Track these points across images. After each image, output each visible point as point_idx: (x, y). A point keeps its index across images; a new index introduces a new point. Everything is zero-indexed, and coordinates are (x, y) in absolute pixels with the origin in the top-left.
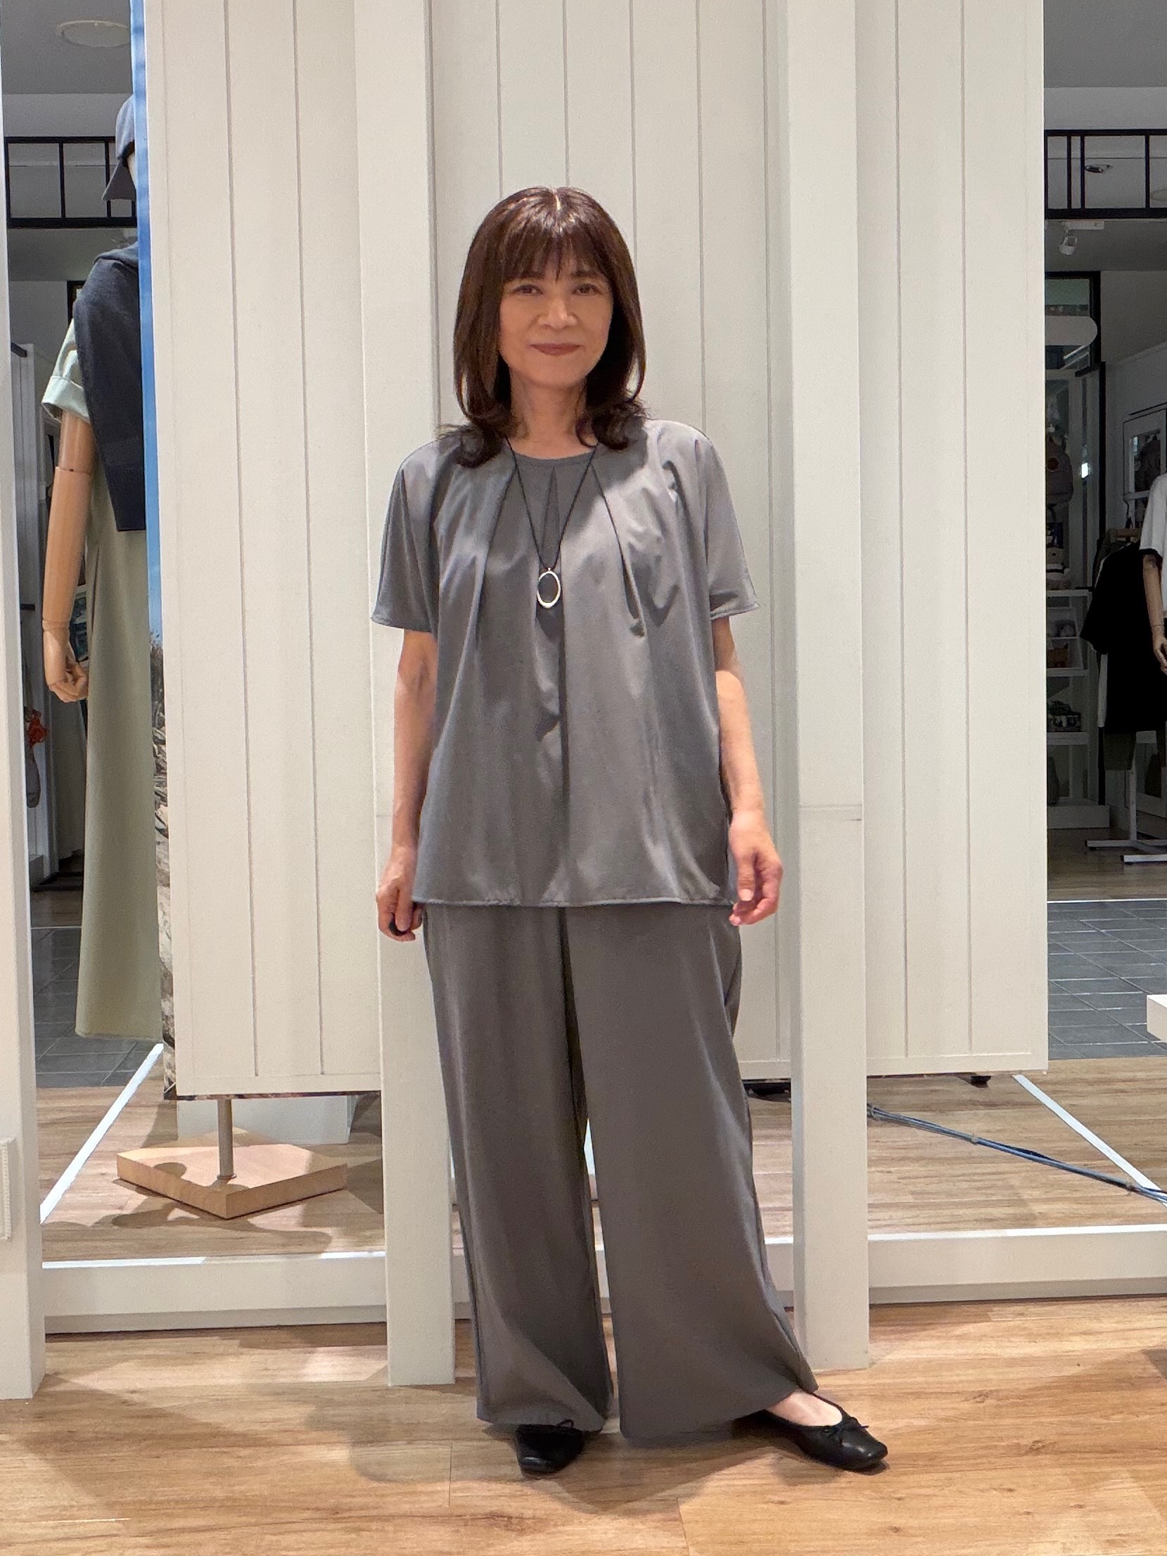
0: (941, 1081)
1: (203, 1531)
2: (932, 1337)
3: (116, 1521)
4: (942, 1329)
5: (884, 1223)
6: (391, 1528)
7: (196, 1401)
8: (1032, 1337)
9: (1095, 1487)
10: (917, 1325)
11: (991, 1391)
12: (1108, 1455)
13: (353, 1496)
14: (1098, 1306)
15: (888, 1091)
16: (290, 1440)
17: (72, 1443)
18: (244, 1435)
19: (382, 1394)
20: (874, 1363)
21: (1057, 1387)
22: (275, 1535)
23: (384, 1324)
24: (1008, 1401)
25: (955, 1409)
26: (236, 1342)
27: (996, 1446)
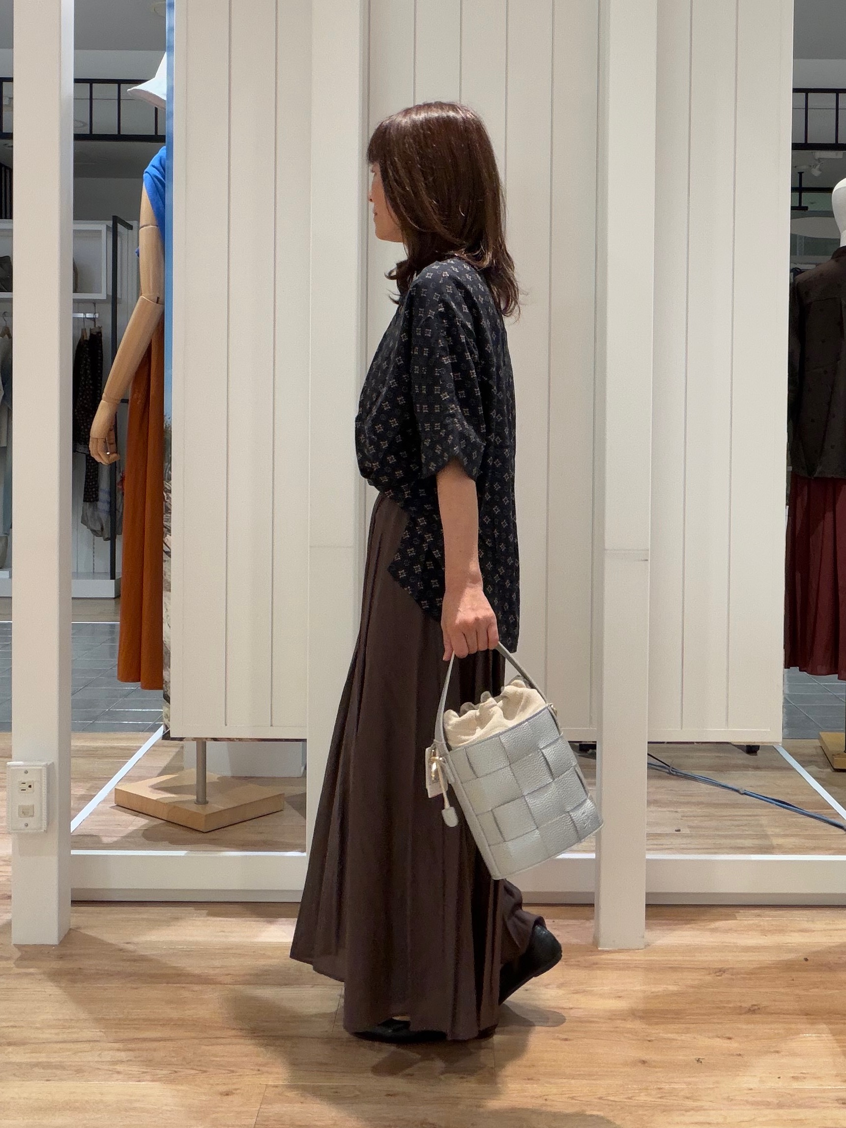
2: (693, 929)
3: (101, 1031)
4: (701, 924)
5: (665, 847)
6: (290, 1045)
7: (171, 952)
8: (764, 932)
9: (791, 1039)
10: (681, 920)
11: (728, 969)
12: (805, 1017)
14: (814, 912)
17: (80, 976)
18: (199, 976)
20: (649, 945)
22: (208, 1045)
24: (739, 976)
25: (700, 979)
26: (205, 912)
27: (725, 1007)
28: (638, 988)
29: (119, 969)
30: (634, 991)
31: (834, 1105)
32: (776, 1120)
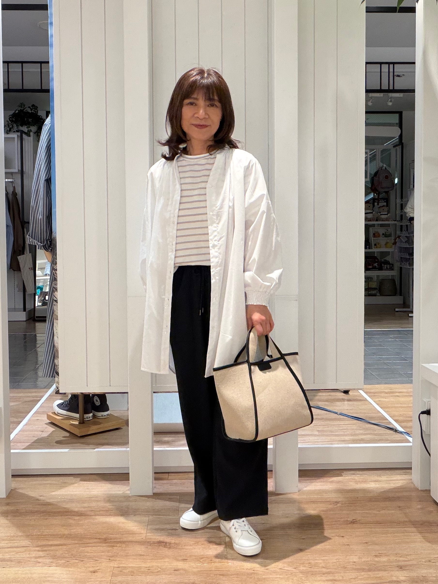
0: (333, 392)
1: (59, 546)
2: (321, 481)
3: (29, 542)
4: (325, 479)
5: (307, 441)
6: (124, 546)
7: (63, 500)
8: (357, 482)
9: (373, 536)
10: (315, 477)
11: (340, 501)
12: (379, 525)
13: (113, 534)
14: (380, 471)
15: (314, 395)
16: (93, 514)
17: (18, 513)
18: (77, 512)
19: (127, 498)
20: (300, 491)
21: (364, 500)
22: (83, 547)
23: (129, 473)
24: (346, 505)
25: (327, 507)
26: (80, 479)
27: (339, 521)
28: (297, 512)
29: (36, 509)
30: (294, 514)
31: (396, 569)
32: (369, 578)
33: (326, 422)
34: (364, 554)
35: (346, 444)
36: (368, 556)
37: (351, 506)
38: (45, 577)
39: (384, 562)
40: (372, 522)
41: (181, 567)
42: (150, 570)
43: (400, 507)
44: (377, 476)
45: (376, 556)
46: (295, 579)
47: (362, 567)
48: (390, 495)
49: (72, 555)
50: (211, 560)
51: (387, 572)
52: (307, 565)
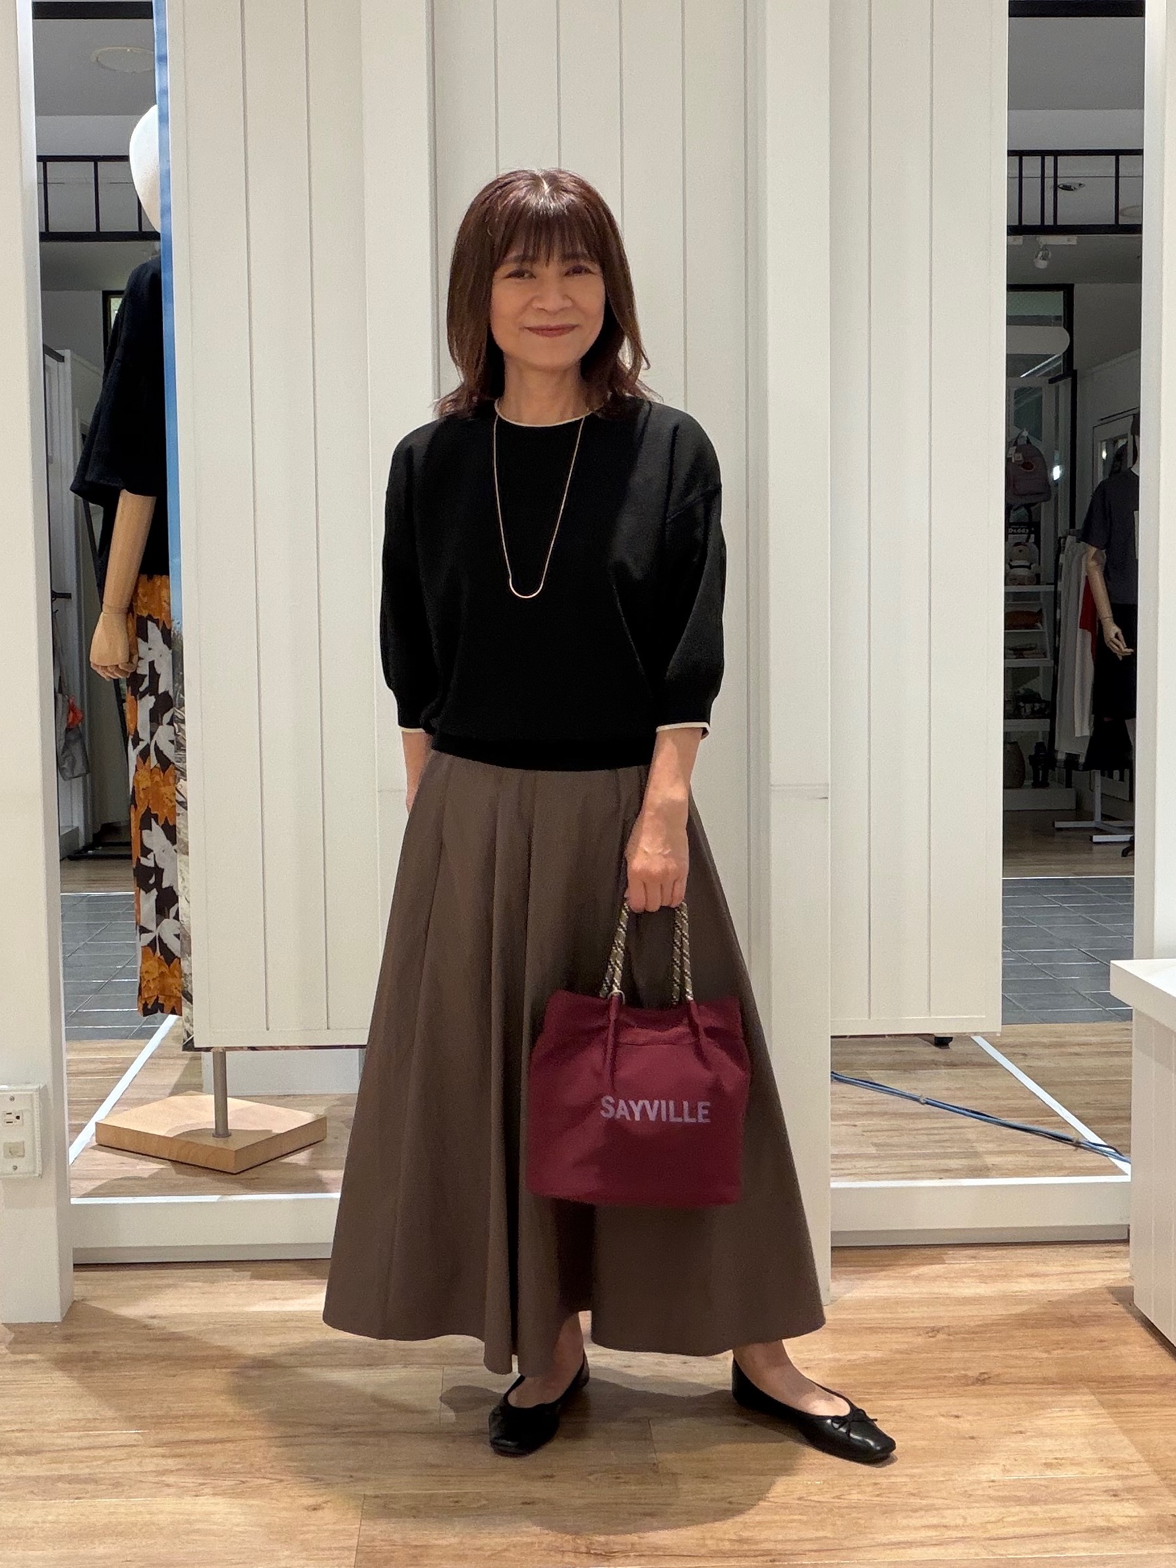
0: (904, 1041)
1: (215, 1443)
2: (889, 1277)
3: (136, 1433)
4: (900, 1270)
5: (849, 1172)
6: (387, 1443)
8: (983, 1279)
9: (1037, 1416)
10: (876, 1266)
11: (943, 1327)
13: (352, 1414)
14: (1043, 1251)
16: (295, 1363)
17: (96, 1362)
18: (253, 1358)
20: (836, 1300)
21: (1003, 1324)
22: (279, 1447)
24: (957, 1336)
25: (908, 1342)
26: (250, 1273)
27: (945, 1376)
29: (144, 1351)
30: (824, 1359)
31: (1103, 1498)
32: (1031, 1520)
33: (895, 1123)
34: (1016, 1460)
35: (952, 1178)
36: (1027, 1465)
37: (973, 1340)
38: (188, 1522)
39: (1070, 1480)
40: (1031, 1381)
41: (537, 1495)
42: (460, 1504)
43: (1101, 1341)
44: (1038, 1263)
45: (1048, 1465)
46: (838, 1522)
47: (1013, 1493)
48: (1075, 1311)
49: (252, 1465)
50: (617, 1478)
51: (1081, 1505)
52: (870, 1489)
